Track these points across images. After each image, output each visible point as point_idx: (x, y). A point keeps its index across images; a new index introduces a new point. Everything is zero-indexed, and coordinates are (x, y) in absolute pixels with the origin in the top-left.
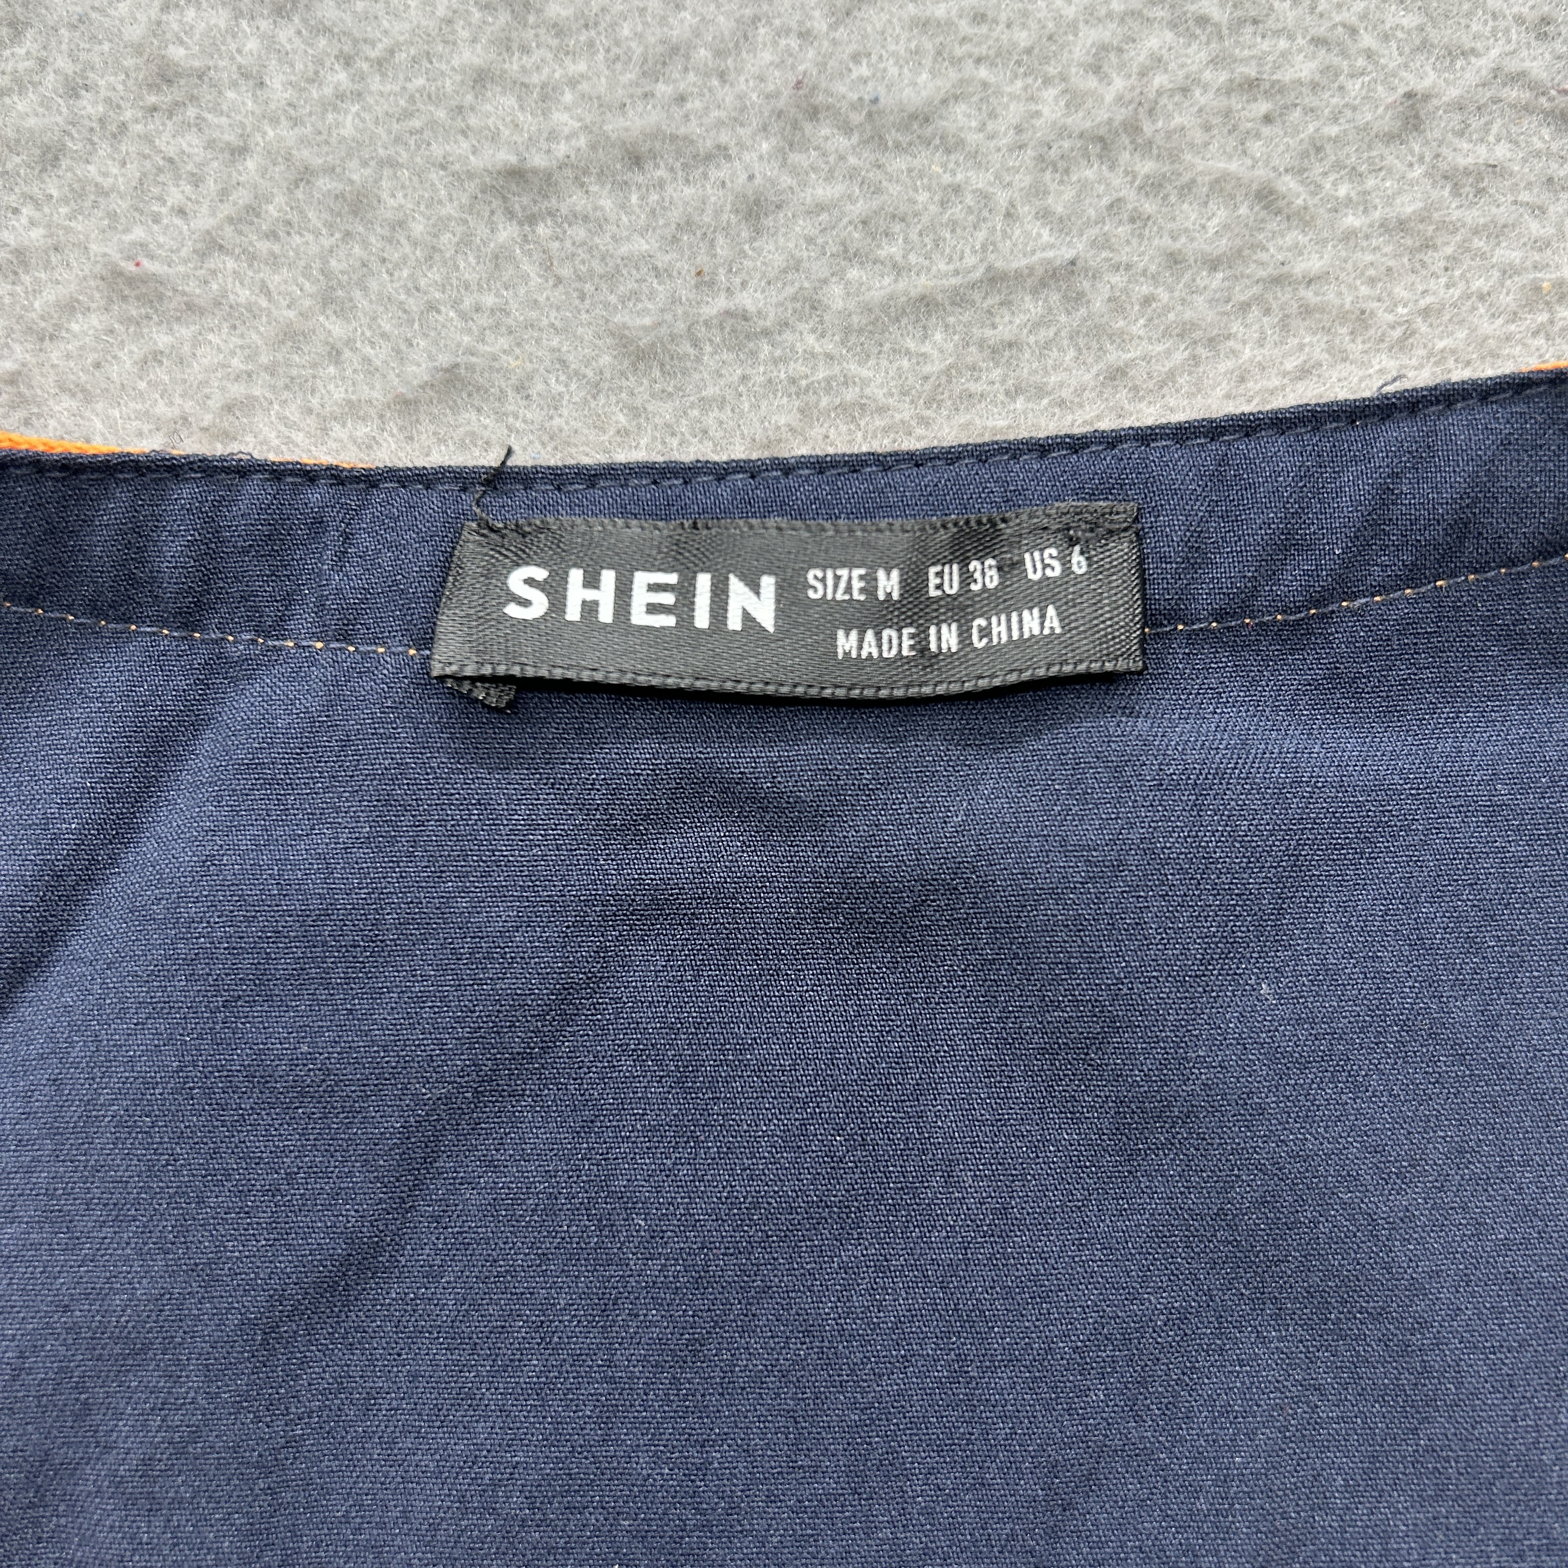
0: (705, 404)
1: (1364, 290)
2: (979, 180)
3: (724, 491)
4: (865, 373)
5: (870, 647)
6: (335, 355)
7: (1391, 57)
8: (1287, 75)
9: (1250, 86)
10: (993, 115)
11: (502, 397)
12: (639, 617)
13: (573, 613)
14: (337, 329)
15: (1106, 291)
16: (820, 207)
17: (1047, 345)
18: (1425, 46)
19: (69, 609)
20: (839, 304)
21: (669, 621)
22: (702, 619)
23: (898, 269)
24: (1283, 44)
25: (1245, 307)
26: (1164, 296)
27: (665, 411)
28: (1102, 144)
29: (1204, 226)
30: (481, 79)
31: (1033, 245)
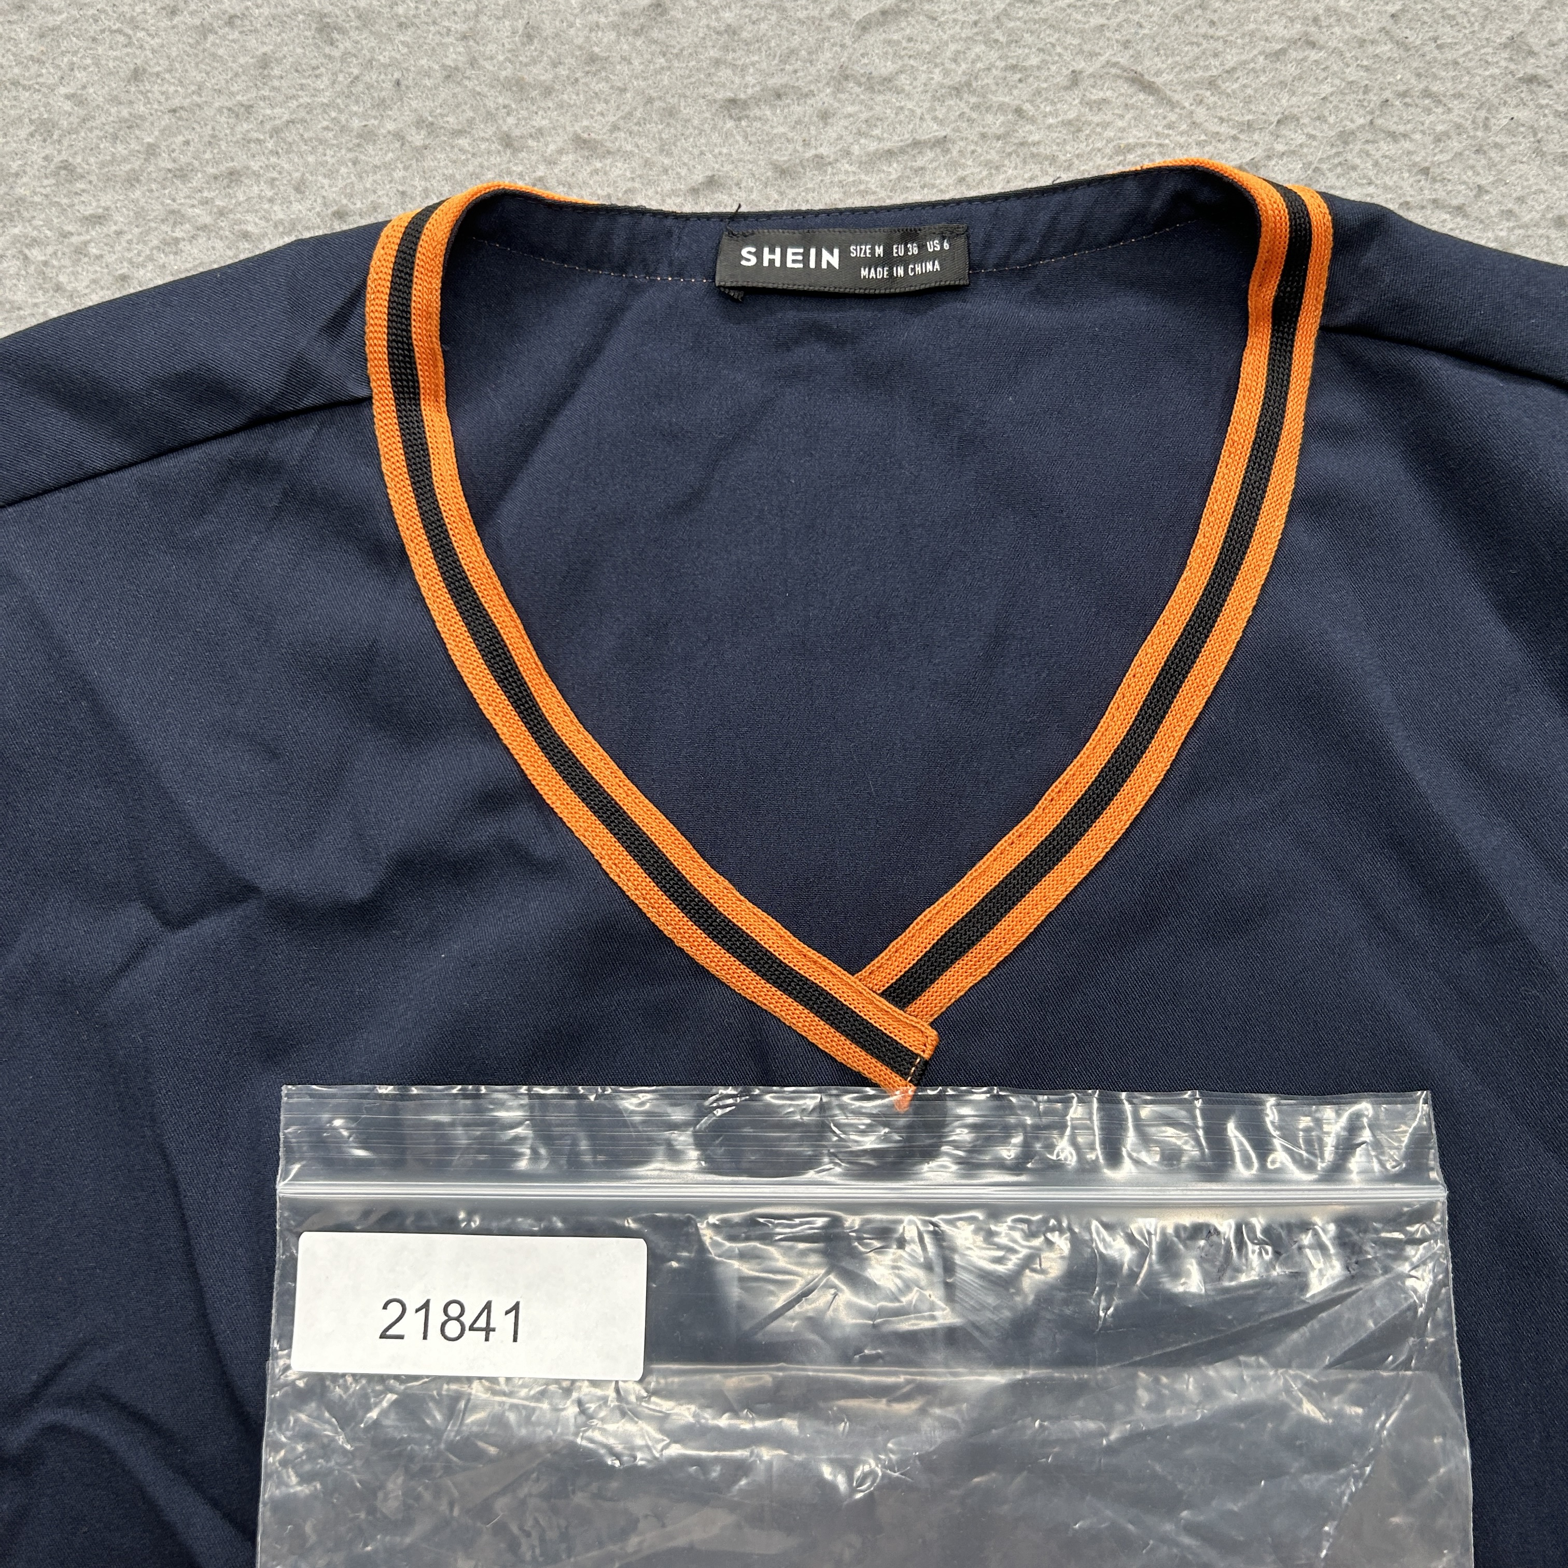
0: (807, 190)
1: (1055, 148)
2: (910, 105)
3: (818, 220)
4: (867, 179)
5: (873, 274)
6: (666, 171)
7: (1067, 56)
8: (1027, 64)
9: (1014, 68)
10: (915, 79)
11: (730, 188)
12: (790, 264)
13: (766, 264)
14: (667, 161)
15: (958, 148)
16: (850, 115)
17: (936, 169)
18: (1081, 52)
19: (576, 264)
20: (857, 153)
21: (801, 266)
22: (812, 265)
23: (880, 139)
24: (1027, 51)
25: (1010, 154)
26: (979, 150)
27: (792, 193)
28: (957, 91)
29: (995, 123)
30: (717, 63)
31: (930, 130)
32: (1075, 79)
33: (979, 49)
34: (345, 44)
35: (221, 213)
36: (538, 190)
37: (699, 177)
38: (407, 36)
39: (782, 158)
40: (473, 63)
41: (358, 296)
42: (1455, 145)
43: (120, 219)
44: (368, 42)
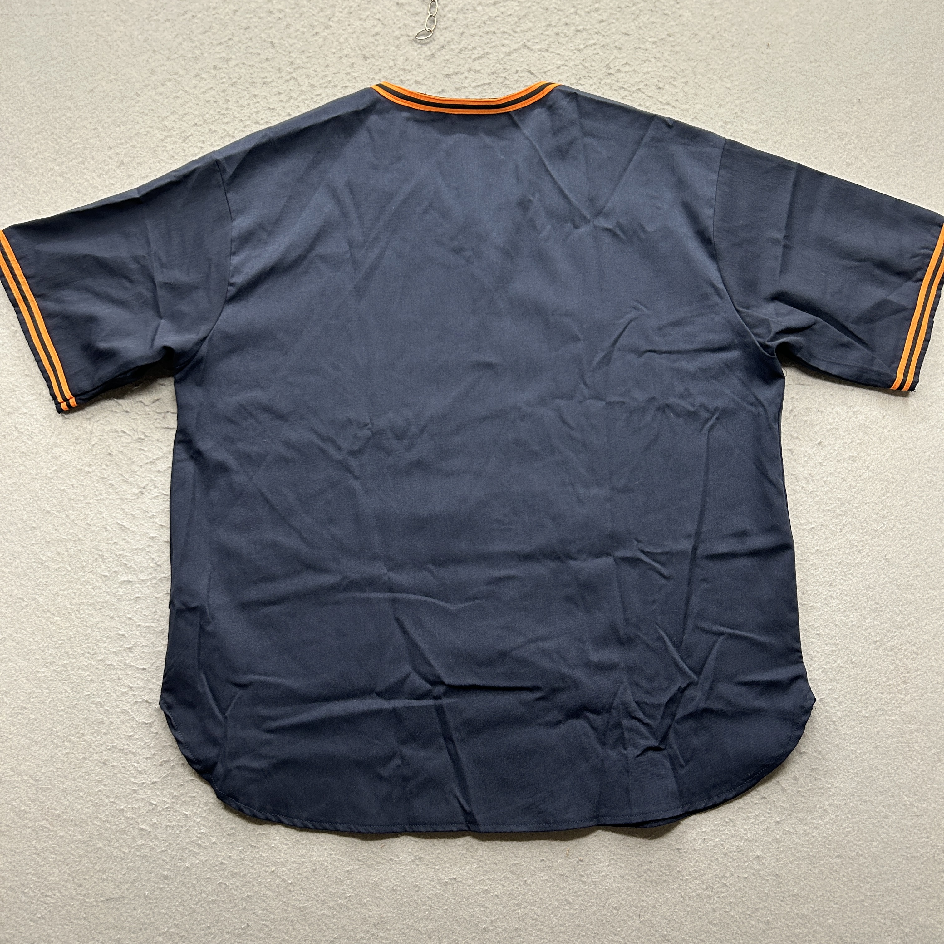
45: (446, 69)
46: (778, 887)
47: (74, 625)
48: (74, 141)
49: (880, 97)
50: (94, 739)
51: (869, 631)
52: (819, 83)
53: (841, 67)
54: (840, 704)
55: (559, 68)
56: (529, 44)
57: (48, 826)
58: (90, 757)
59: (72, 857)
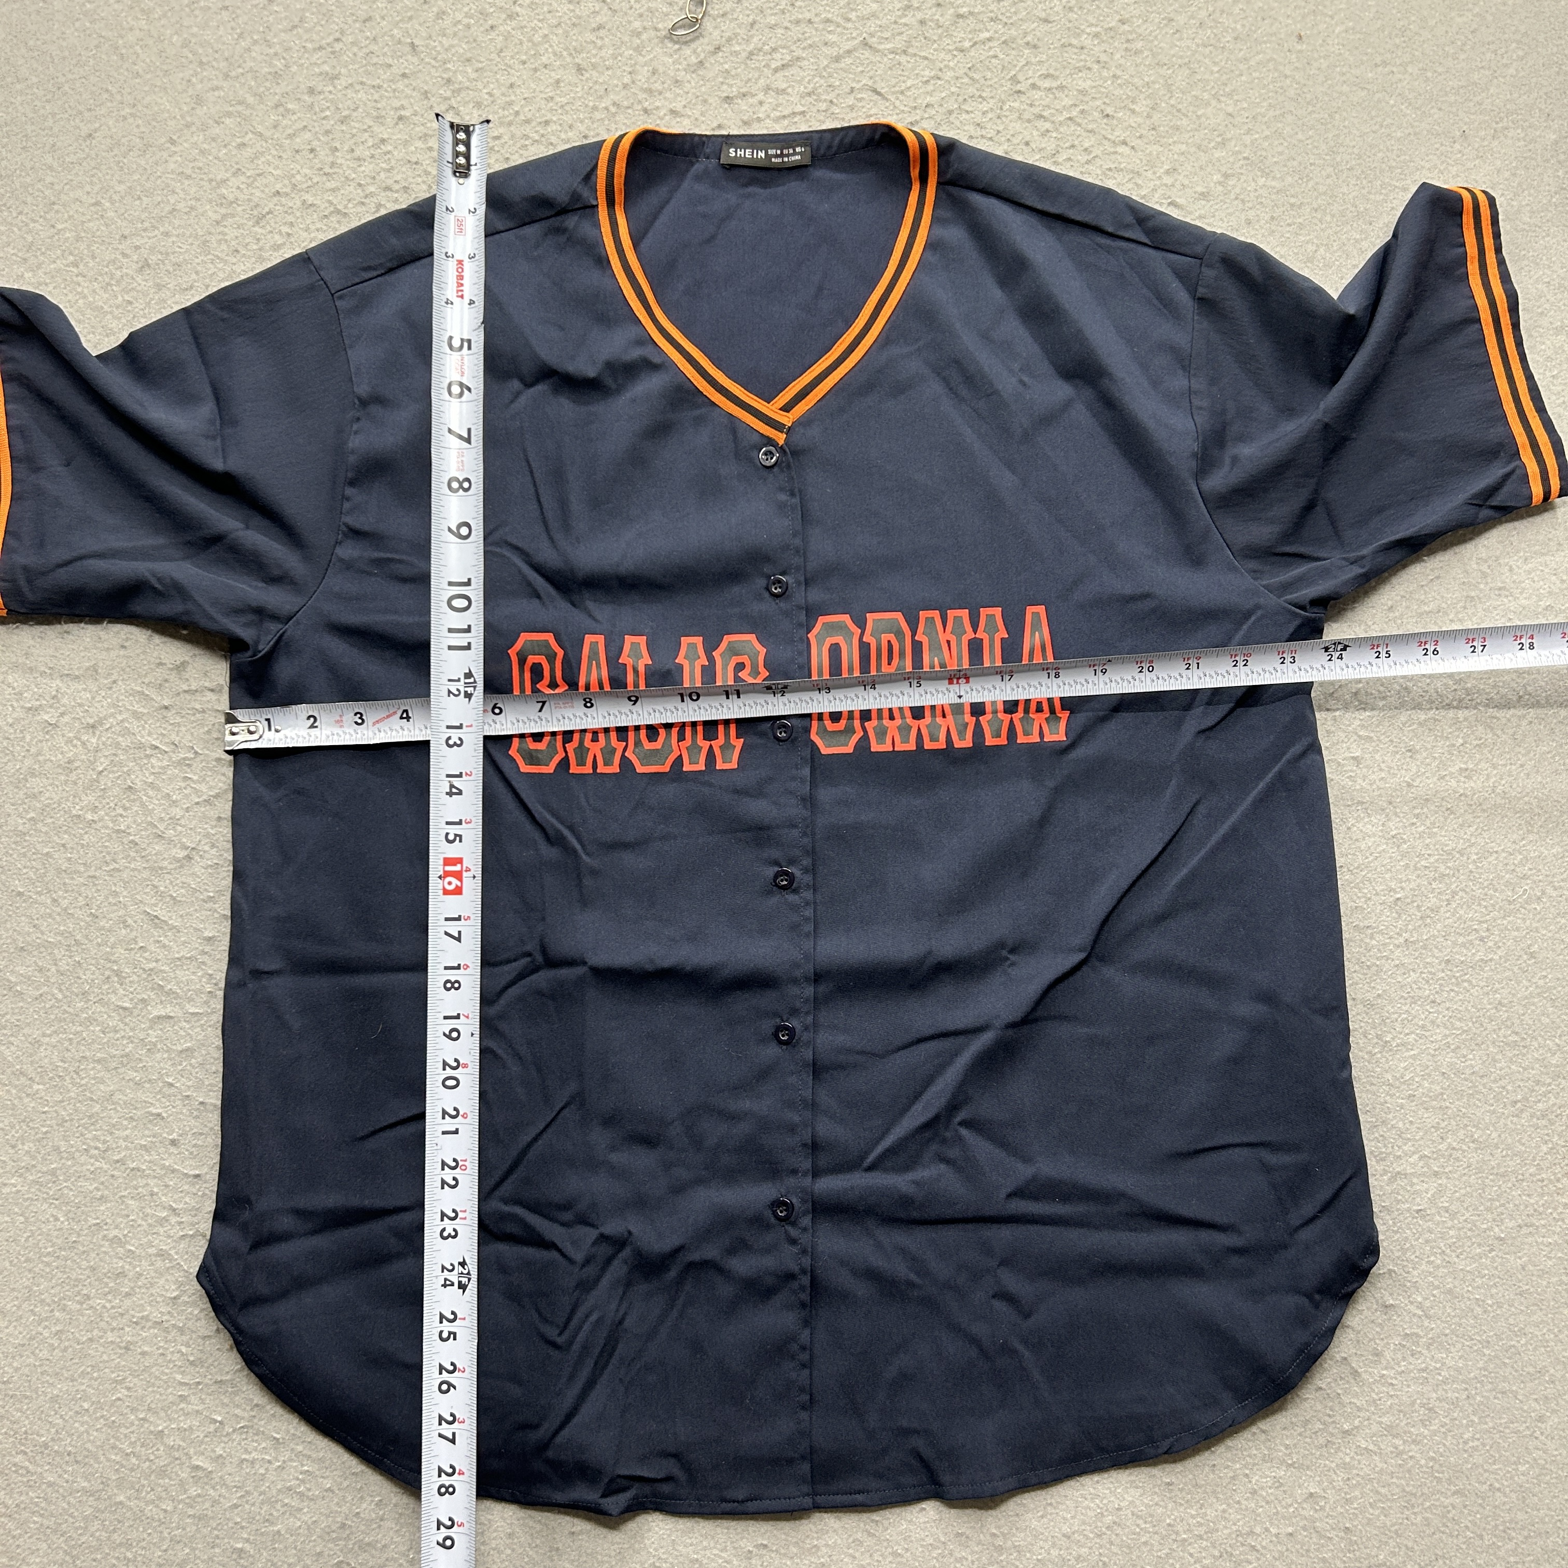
2: (792, 99)
3: (758, 139)
5: (776, 160)
7: (849, 82)
9: (830, 86)
10: (794, 90)
12: (747, 156)
13: (738, 156)
15: (809, 114)
16: (770, 103)
18: (855, 80)
19: (671, 155)
21: (751, 157)
22: (755, 156)
23: (781, 112)
24: (835, 80)
28: (809, 94)
29: (823, 106)
30: (722, 83)
31: (800, 108)
32: (852, 90)
33: (817, 79)
34: (587, 75)
35: (543, 136)
36: (657, 129)
37: (715, 125)
38: (610, 72)
39: (745, 118)
40: (633, 82)
41: (595, 167)
42: (990, 115)
43: (506, 138)
44: (595, 73)
45: (725, 87)
46: (1349, 1551)
47: (70, 1098)
48: (59, 226)
49: (1501, 125)
50: (108, 1305)
51: (1502, 1083)
52: (1392, 102)
53: (1429, 74)
54: (1453, 1216)
55: (927, 82)
56: (873, 41)
57: (27, 1463)
58: (101, 1337)
59: (71, 1520)
